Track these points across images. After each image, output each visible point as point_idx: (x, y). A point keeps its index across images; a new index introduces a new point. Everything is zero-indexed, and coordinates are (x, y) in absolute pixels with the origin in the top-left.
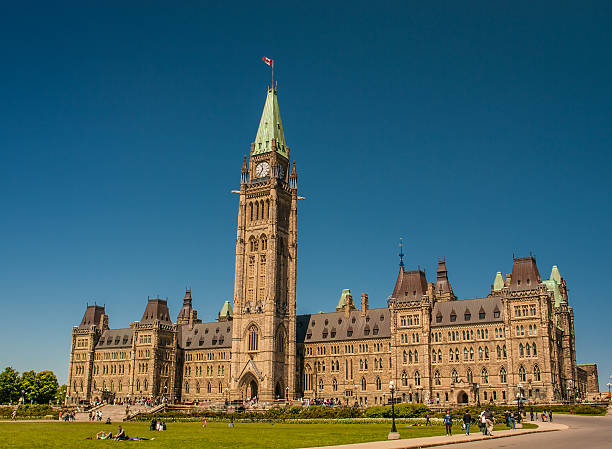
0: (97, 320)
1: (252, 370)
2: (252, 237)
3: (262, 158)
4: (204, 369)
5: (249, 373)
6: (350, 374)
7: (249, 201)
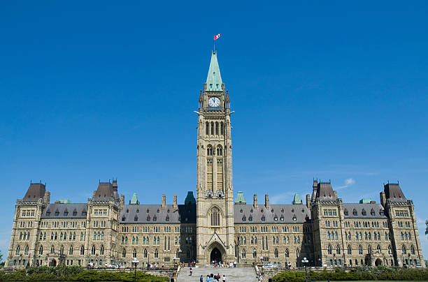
0: (42, 195)
1: (218, 240)
2: (210, 145)
3: (214, 94)
4: (141, 238)
5: (216, 243)
6: (265, 246)
7: (206, 121)
